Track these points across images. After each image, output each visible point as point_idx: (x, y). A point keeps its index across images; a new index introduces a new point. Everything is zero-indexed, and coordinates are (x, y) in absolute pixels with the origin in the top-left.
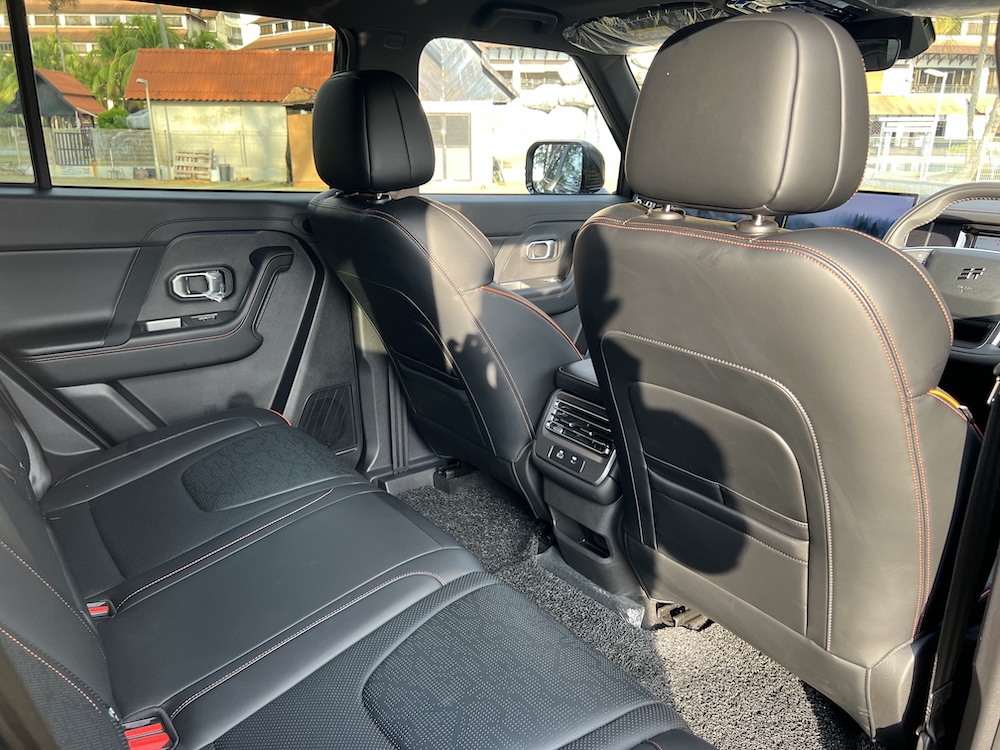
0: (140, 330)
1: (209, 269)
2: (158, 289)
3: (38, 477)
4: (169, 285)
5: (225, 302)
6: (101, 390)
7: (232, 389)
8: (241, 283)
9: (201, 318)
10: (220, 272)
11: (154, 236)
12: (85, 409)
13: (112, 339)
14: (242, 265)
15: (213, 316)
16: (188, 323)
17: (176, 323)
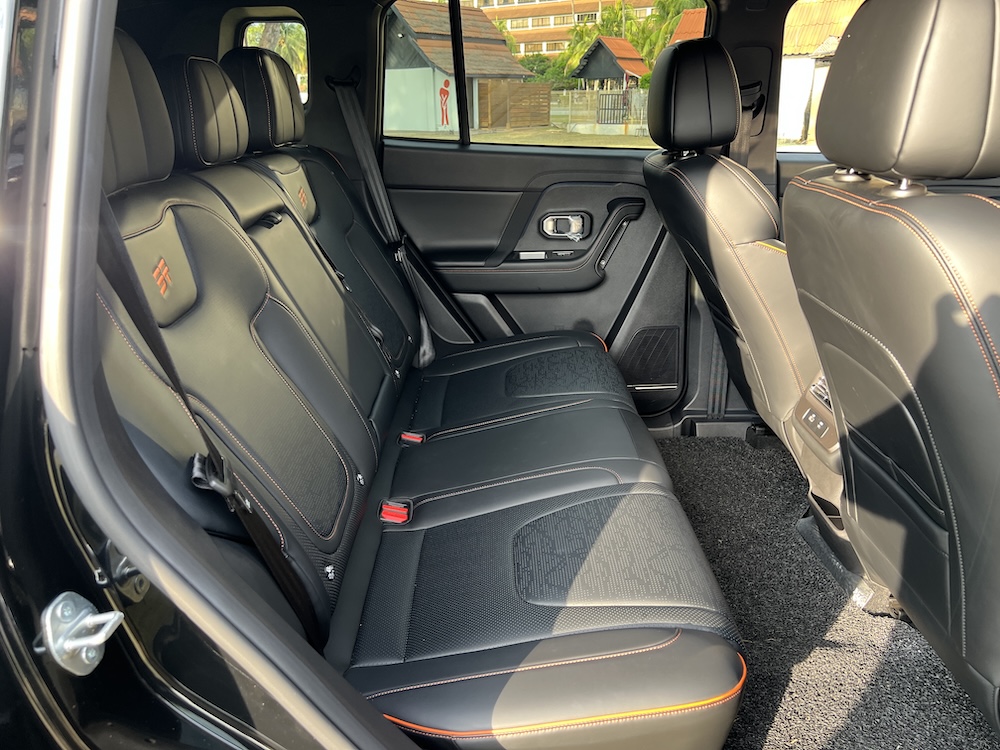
0: (514, 257)
1: (574, 213)
2: (533, 227)
3: (426, 351)
4: (540, 225)
5: (583, 242)
6: (482, 300)
7: (579, 315)
8: (597, 226)
9: (560, 253)
10: (582, 217)
11: (533, 185)
12: (468, 312)
13: (491, 262)
14: (600, 212)
15: (569, 253)
16: (551, 256)
17: (541, 255)
